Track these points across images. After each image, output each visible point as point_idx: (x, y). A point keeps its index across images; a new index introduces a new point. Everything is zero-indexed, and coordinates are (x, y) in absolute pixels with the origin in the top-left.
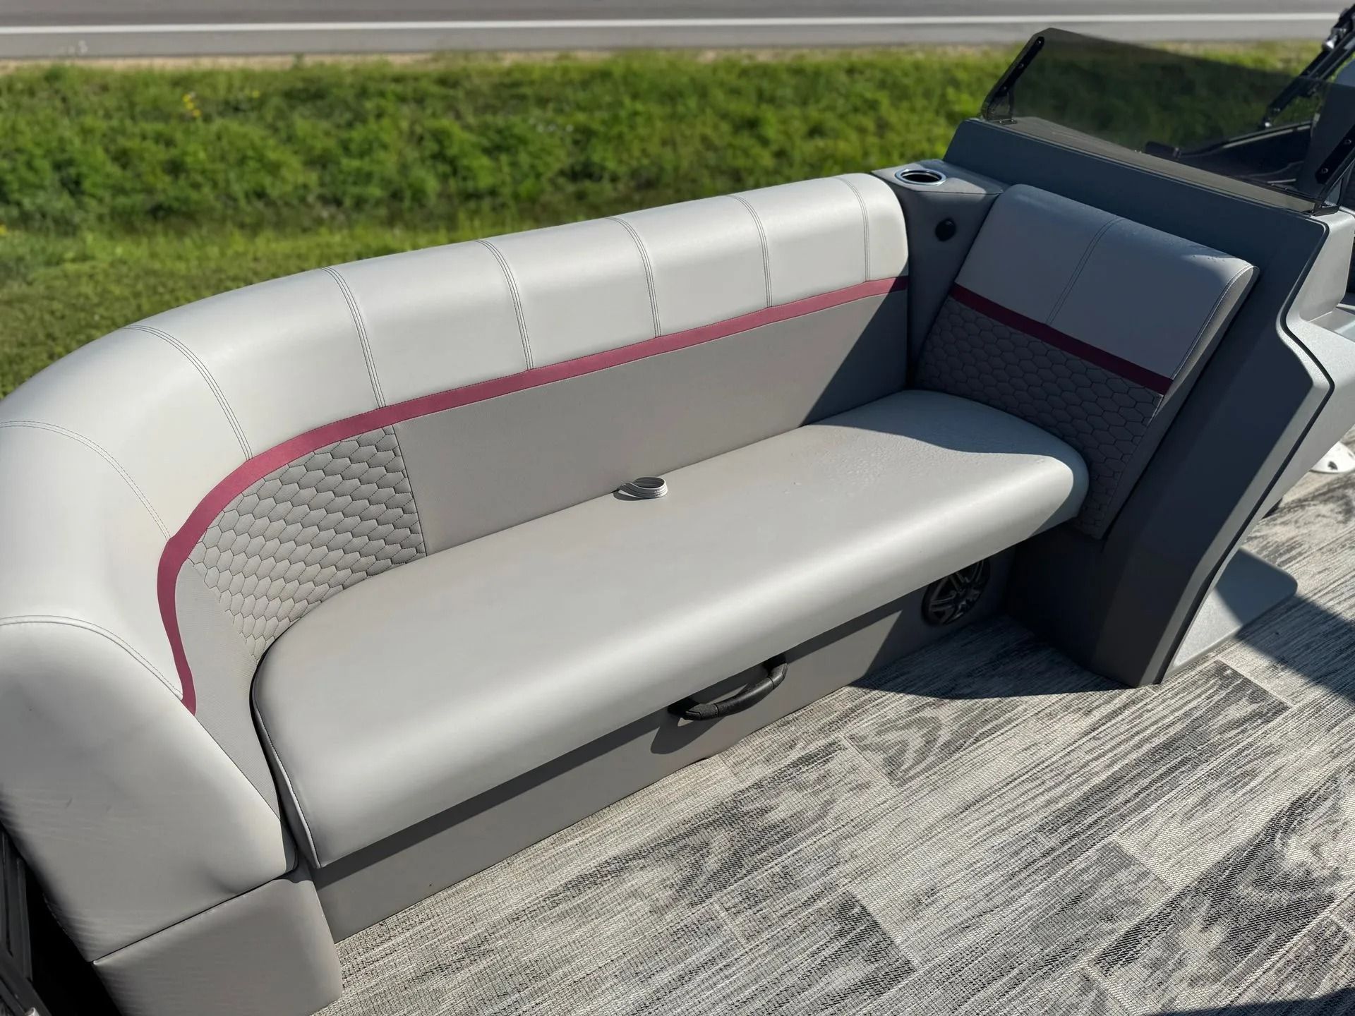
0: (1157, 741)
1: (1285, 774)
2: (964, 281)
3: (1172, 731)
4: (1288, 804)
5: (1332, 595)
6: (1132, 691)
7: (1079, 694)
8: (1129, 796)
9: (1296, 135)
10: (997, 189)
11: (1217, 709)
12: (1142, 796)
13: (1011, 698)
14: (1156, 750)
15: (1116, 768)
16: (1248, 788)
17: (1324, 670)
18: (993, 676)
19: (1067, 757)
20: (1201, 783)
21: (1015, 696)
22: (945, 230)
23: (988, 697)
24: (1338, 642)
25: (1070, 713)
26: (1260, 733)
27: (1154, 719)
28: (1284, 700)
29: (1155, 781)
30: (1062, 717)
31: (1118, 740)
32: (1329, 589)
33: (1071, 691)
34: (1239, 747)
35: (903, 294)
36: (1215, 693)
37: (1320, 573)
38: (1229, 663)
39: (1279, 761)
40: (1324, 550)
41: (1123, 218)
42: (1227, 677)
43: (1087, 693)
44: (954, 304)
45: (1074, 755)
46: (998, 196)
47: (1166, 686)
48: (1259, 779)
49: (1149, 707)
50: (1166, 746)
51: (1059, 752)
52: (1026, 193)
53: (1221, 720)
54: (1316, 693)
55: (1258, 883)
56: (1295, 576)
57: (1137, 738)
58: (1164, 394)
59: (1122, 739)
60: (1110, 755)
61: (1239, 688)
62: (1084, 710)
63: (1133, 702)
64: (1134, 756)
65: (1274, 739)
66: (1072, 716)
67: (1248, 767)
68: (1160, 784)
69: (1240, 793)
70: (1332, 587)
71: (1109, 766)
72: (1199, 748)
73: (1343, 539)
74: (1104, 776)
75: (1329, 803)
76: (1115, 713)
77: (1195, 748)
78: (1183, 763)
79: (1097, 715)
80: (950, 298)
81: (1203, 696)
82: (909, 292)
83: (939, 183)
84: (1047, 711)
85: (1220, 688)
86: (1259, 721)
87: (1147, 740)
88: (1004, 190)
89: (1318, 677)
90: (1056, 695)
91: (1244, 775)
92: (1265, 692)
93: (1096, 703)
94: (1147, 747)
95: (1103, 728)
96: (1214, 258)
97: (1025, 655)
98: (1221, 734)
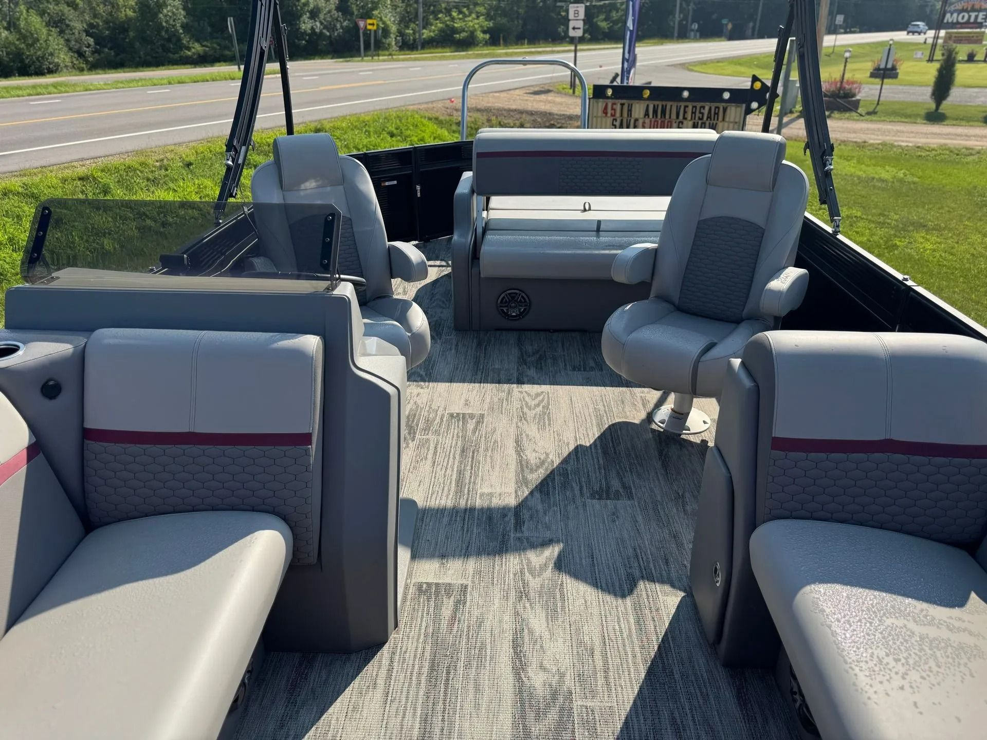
0: (425, 670)
1: (496, 632)
2: (91, 423)
3: (427, 654)
4: (512, 651)
5: (434, 496)
6: (387, 645)
7: (360, 675)
8: (440, 725)
9: (239, 222)
10: (81, 340)
11: (437, 619)
12: (446, 717)
13: (322, 719)
14: (430, 676)
15: (419, 712)
16: (488, 658)
17: (464, 546)
18: (297, 712)
19: (388, 731)
20: (466, 677)
21: (323, 715)
22: (51, 390)
23: (307, 732)
24: (457, 524)
25: (365, 696)
26: (467, 615)
27: (412, 655)
28: (462, 582)
29: (445, 700)
30: (363, 703)
31: (405, 690)
32: (430, 493)
33: (353, 678)
34: (465, 633)
35: (41, 457)
36: (428, 607)
37: (419, 485)
38: (421, 580)
39: (487, 624)
40: (411, 470)
41: (205, 332)
42: (426, 591)
43: (364, 671)
44: (94, 446)
45: (391, 725)
46: (85, 346)
47: (401, 625)
48: (488, 647)
49: (404, 649)
50: (432, 668)
51: (381, 733)
52: (109, 336)
53: (444, 625)
54: (472, 564)
55: (538, 718)
56: (410, 497)
57: (414, 678)
58: (311, 445)
59: (407, 686)
60: (409, 704)
61: (437, 593)
62: (371, 685)
63: (394, 653)
64: (421, 693)
65: (476, 613)
66: (368, 698)
67: (479, 644)
68: (449, 700)
69: (488, 665)
70: (430, 491)
71: (414, 714)
72: (448, 653)
73: (414, 458)
74: (417, 725)
75: (526, 631)
76: (390, 670)
77: (446, 656)
78: (448, 673)
79: (381, 682)
80: (86, 442)
81: (425, 614)
82: (44, 454)
83: (20, 353)
84: (351, 707)
85: (428, 601)
86: (461, 607)
87: (419, 674)
88: (88, 338)
89: (466, 553)
90: (347, 689)
91: (481, 649)
92: (450, 584)
93: (375, 674)
94: (423, 679)
95: (391, 688)
96: (292, 340)
97: (306, 675)
98: (451, 633)
